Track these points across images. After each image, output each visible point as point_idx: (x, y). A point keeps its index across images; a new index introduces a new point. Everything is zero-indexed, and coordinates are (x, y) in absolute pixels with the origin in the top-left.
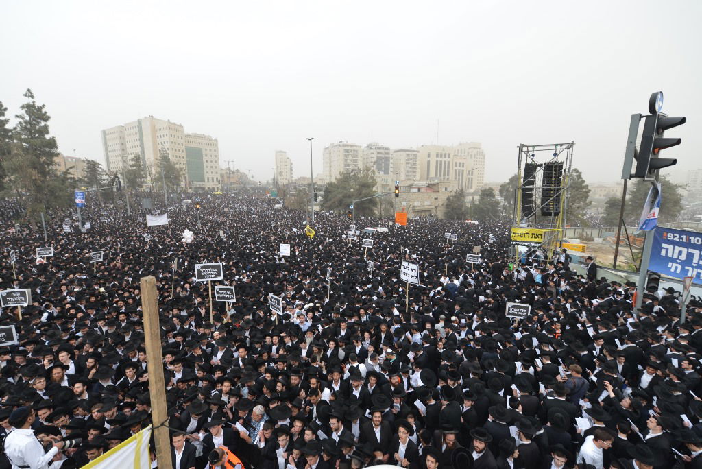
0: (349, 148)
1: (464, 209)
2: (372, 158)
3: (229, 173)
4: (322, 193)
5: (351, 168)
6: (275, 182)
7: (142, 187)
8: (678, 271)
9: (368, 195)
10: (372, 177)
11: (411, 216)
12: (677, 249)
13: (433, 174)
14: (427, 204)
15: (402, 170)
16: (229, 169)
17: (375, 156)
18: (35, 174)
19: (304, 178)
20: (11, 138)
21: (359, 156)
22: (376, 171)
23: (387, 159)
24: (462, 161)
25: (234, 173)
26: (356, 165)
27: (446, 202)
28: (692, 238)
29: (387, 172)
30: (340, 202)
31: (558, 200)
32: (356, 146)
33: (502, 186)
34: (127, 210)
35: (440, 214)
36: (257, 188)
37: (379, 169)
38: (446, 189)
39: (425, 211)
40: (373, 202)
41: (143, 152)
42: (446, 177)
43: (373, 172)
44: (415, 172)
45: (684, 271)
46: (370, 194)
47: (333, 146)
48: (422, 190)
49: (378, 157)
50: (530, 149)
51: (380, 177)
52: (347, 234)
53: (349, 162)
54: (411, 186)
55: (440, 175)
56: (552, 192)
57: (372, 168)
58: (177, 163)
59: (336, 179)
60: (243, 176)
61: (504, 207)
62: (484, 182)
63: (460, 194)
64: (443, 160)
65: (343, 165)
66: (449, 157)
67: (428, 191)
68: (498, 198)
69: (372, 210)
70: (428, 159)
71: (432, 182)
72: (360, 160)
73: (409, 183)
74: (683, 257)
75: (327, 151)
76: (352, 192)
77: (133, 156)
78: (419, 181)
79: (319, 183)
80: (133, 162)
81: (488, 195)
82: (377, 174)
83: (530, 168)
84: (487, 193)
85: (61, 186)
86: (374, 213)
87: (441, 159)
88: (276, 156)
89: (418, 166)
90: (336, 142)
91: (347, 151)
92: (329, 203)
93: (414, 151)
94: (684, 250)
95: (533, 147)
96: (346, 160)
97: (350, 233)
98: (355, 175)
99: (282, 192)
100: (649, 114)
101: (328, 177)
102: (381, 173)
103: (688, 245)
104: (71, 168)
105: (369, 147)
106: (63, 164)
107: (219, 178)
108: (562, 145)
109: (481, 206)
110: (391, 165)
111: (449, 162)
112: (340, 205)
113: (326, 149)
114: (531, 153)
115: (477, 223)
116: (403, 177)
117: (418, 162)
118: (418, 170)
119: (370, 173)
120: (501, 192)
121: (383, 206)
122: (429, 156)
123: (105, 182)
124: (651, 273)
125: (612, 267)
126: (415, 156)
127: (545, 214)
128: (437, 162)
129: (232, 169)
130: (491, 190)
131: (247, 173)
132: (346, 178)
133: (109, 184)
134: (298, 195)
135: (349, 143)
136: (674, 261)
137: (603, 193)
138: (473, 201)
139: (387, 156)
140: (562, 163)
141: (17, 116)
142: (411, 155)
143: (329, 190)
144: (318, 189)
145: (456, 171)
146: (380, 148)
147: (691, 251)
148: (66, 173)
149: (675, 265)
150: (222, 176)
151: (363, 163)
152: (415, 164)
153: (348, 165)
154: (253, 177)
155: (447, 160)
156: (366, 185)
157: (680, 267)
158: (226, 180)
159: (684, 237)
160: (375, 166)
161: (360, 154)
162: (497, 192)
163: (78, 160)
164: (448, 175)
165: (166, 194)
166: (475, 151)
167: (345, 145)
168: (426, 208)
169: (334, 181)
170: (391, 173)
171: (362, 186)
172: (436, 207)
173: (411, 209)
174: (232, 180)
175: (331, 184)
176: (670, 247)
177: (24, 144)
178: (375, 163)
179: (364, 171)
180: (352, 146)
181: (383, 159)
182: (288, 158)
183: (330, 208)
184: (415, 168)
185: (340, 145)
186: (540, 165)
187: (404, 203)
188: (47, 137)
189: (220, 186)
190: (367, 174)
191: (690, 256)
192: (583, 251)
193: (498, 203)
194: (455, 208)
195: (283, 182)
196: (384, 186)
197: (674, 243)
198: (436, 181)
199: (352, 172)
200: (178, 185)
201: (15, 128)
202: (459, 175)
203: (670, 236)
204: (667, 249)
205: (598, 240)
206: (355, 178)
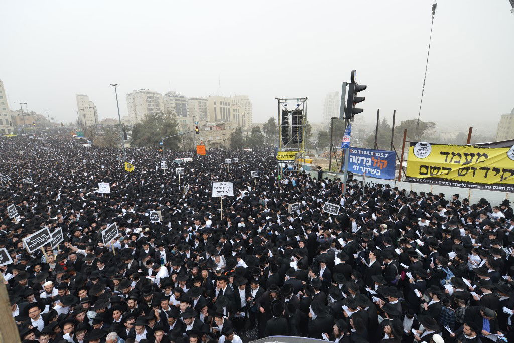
0: (151, 95)
1: (243, 141)
2: (171, 104)
3: (23, 115)
4: (130, 132)
5: (154, 112)
6: (80, 124)
8: (358, 170)
9: (173, 133)
10: (173, 119)
11: (208, 148)
12: (357, 158)
13: (219, 117)
14: (218, 139)
15: (197, 113)
16: (21, 111)
17: (174, 102)
19: (110, 120)
21: (160, 102)
22: (176, 115)
23: (184, 105)
24: (238, 108)
25: (28, 115)
26: (159, 109)
27: (230, 137)
28: (363, 151)
29: (185, 115)
30: (149, 140)
31: (301, 134)
32: (157, 94)
33: (264, 125)
35: (228, 145)
36: (59, 130)
37: (179, 113)
38: (230, 128)
39: (217, 144)
40: (177, 139)
42: (229, 119)
43: (174, 114)
44: (206, 115)
45: (360, 169)
46: (174, 133)
47: (135, 92)
48: (214, 129)
49: (176, 103)
50: (284, 101)
51: (179, 119)
52: (159, 166)
53: (151, 106)
54: (205, 126)
55: (224, 118)
56: (298, 129)
57: (173, 112)
59: (142, 120)
60: (39, 118)
61: (266, 139)
62: (253, 123)
63: (239, 131)
64: (226, 107)
65: (146, 109)
66: (229, 105)
67: (218, 129)
68: (262, 133)
69: (177, 145)
70: (215, 106)
71: (219, 123)
72: (161, 105)
73: (203, 123)
74: (359, 162)
75: (131, 97)
76: (158, 131)
78: (210, 122)
79: (126, 124)
81: (256, 132)
82: (177, 117)
83: (285, 113)
84: (256, 130)
86: (179, 148)
87: (224, 107)
88: (77, 99)
89: (208, 111)
90: (138, 89)
91: (149, 97)
92: (138, 141)
93: (204, 100)
94: (360, 158)
95: (286, 100)
96: (149, 105)
97: (162, 164)
98: (159, 117)
99: (90, 132)
100: (350, 83)
101: (134, 119)
102: (181, 116)
103: (361, 155)
105: (168, 95)
107: (10, 120)
108: (301, 99)
109: (253, 139)
110: (188, 110)
111: (229, 108)
112: (150, 142)
113: (129, 95)
114: (285, 104)
115: (251, 150)
116: (197, 120)
117: (208, 108)
118: (208, 114)
119: (171, 116)
120: (264, 129)
121: (185, 141)
122: (215, 104)
124: (349, 173)
125: (328, 171)
126: (205, 103)
127: (295, 142)
128: (221, 108)
129: (25, 111)
130: (258, 128)
131: (45, 115)
132: (151, 120)
134: (107, 135)
135: (150, 90)
136: (355, 164)
137: (316, 129)
138: (248, 136)
139: (184, 103)
140: (302, 110)
142: (202, 103)
143: (137, 130)
144: (125, 129)
145: (234, 115)
146: (177, 96)
147: (363, 158)
149: (356, 166)
150: (13, 118)
151: (165, 108)
152: (206, 109)
153: (151, 109)
154: (52, 119)
155: (228, 107)
156: (170, 126)
157: (358, 167)
158: (19, 123)
159: (359, 151)
160: (175, 110)
161: (161, 100)
162: (261, 129)
164: (230, 118)
166: (245, 101)
167: (147, 93)
168: (218, 141)
169: (140, 122)
170: (188, 116)
171: (167, 126)
172: (224, 141)
173: (207, 144)
174: (27, 122)
175: (138, 125)
176: (354, 157)
178: (175, 108)
179: (166, 114)
180: (154, 93)
181: (181, 105)
182: (91, 102)
183: (140, 145)
184: (206, 112)
185: (142, 92)
186: (290, 112)
187: (201, 139)
189: (12, 128)
190: (169, 117)
191: (362, 161)
192: (311, 163)
193: (263, 136)
194: (236, 140)
195: (89, 123)
196: (184, 126)
197: (356, 155)
198: (222, 122)
199: (156, 115)
202: (237, 118)
203: (354, 151)
204: (353, 158)
205: (316, 156)
206: (159, 120)
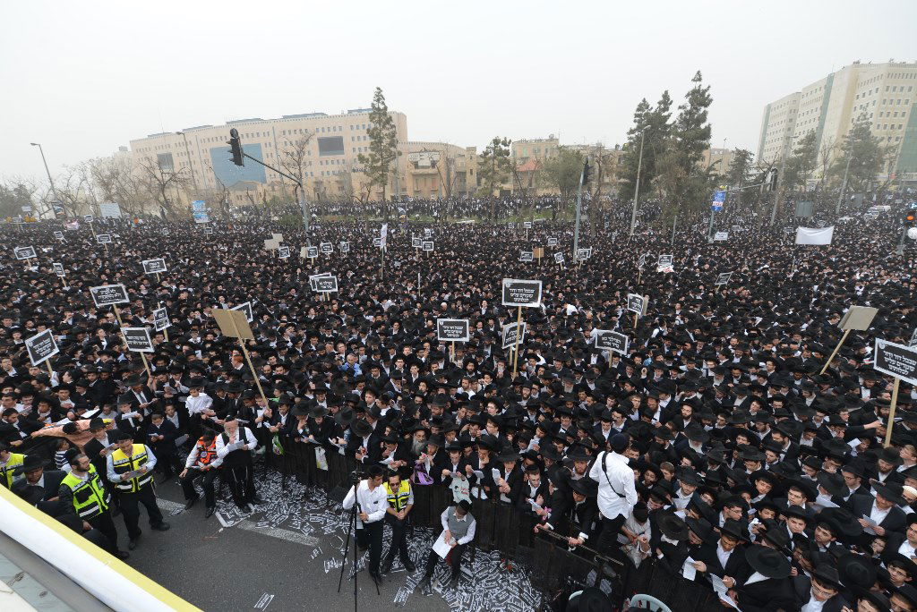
7: (804, 184)
18: (681, 172)
20: (668, 134)
34: (770, 219)
41: (821, 127)
58: (882, 139)
77: (803, 137)
80: (801, 147)
85: (701, 185)
104: (717, 162)
106: (707, 159)
123: (751, 178)
133: (756, 181)
141: (680, 108)
148: (710, 169)
163: (725, 152)
165: (842, 194)
177: (679, 139)
188: (703, 126)
200: (872, 178)
201: (675, 122)
